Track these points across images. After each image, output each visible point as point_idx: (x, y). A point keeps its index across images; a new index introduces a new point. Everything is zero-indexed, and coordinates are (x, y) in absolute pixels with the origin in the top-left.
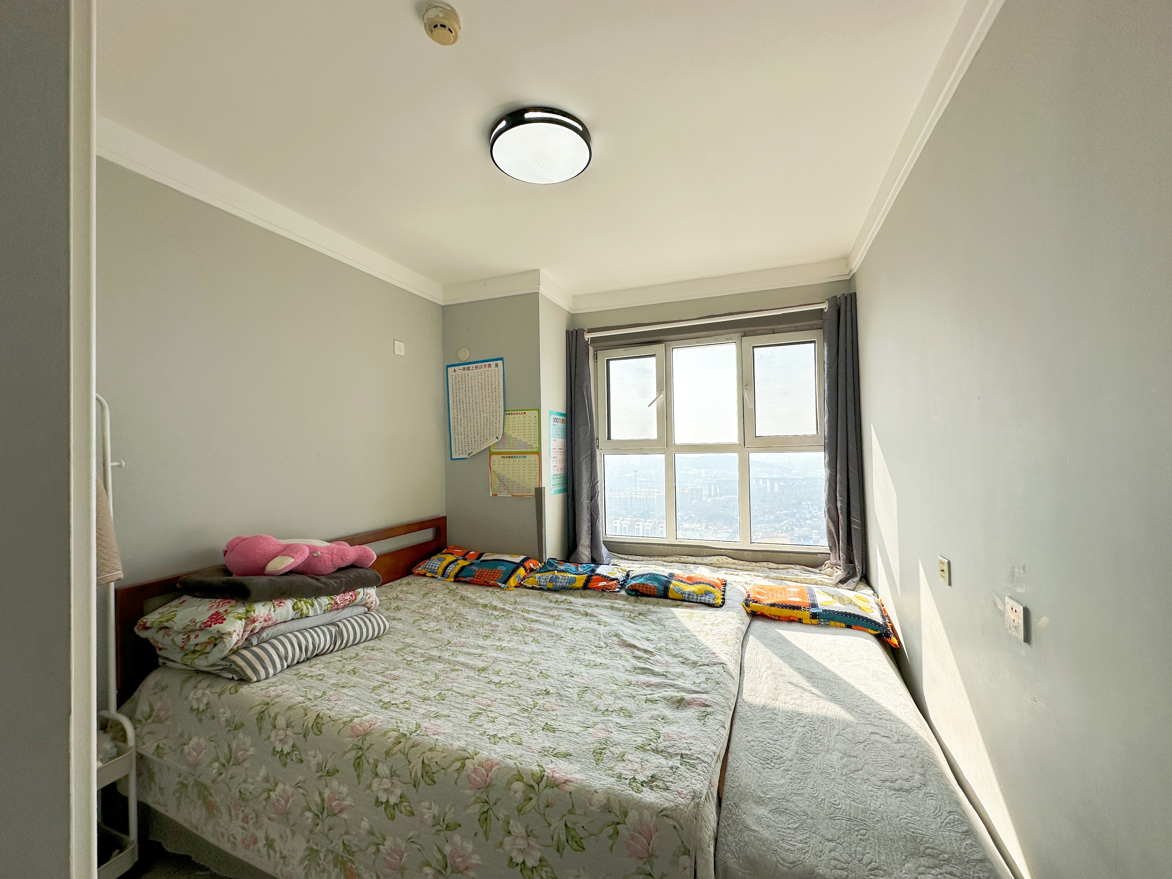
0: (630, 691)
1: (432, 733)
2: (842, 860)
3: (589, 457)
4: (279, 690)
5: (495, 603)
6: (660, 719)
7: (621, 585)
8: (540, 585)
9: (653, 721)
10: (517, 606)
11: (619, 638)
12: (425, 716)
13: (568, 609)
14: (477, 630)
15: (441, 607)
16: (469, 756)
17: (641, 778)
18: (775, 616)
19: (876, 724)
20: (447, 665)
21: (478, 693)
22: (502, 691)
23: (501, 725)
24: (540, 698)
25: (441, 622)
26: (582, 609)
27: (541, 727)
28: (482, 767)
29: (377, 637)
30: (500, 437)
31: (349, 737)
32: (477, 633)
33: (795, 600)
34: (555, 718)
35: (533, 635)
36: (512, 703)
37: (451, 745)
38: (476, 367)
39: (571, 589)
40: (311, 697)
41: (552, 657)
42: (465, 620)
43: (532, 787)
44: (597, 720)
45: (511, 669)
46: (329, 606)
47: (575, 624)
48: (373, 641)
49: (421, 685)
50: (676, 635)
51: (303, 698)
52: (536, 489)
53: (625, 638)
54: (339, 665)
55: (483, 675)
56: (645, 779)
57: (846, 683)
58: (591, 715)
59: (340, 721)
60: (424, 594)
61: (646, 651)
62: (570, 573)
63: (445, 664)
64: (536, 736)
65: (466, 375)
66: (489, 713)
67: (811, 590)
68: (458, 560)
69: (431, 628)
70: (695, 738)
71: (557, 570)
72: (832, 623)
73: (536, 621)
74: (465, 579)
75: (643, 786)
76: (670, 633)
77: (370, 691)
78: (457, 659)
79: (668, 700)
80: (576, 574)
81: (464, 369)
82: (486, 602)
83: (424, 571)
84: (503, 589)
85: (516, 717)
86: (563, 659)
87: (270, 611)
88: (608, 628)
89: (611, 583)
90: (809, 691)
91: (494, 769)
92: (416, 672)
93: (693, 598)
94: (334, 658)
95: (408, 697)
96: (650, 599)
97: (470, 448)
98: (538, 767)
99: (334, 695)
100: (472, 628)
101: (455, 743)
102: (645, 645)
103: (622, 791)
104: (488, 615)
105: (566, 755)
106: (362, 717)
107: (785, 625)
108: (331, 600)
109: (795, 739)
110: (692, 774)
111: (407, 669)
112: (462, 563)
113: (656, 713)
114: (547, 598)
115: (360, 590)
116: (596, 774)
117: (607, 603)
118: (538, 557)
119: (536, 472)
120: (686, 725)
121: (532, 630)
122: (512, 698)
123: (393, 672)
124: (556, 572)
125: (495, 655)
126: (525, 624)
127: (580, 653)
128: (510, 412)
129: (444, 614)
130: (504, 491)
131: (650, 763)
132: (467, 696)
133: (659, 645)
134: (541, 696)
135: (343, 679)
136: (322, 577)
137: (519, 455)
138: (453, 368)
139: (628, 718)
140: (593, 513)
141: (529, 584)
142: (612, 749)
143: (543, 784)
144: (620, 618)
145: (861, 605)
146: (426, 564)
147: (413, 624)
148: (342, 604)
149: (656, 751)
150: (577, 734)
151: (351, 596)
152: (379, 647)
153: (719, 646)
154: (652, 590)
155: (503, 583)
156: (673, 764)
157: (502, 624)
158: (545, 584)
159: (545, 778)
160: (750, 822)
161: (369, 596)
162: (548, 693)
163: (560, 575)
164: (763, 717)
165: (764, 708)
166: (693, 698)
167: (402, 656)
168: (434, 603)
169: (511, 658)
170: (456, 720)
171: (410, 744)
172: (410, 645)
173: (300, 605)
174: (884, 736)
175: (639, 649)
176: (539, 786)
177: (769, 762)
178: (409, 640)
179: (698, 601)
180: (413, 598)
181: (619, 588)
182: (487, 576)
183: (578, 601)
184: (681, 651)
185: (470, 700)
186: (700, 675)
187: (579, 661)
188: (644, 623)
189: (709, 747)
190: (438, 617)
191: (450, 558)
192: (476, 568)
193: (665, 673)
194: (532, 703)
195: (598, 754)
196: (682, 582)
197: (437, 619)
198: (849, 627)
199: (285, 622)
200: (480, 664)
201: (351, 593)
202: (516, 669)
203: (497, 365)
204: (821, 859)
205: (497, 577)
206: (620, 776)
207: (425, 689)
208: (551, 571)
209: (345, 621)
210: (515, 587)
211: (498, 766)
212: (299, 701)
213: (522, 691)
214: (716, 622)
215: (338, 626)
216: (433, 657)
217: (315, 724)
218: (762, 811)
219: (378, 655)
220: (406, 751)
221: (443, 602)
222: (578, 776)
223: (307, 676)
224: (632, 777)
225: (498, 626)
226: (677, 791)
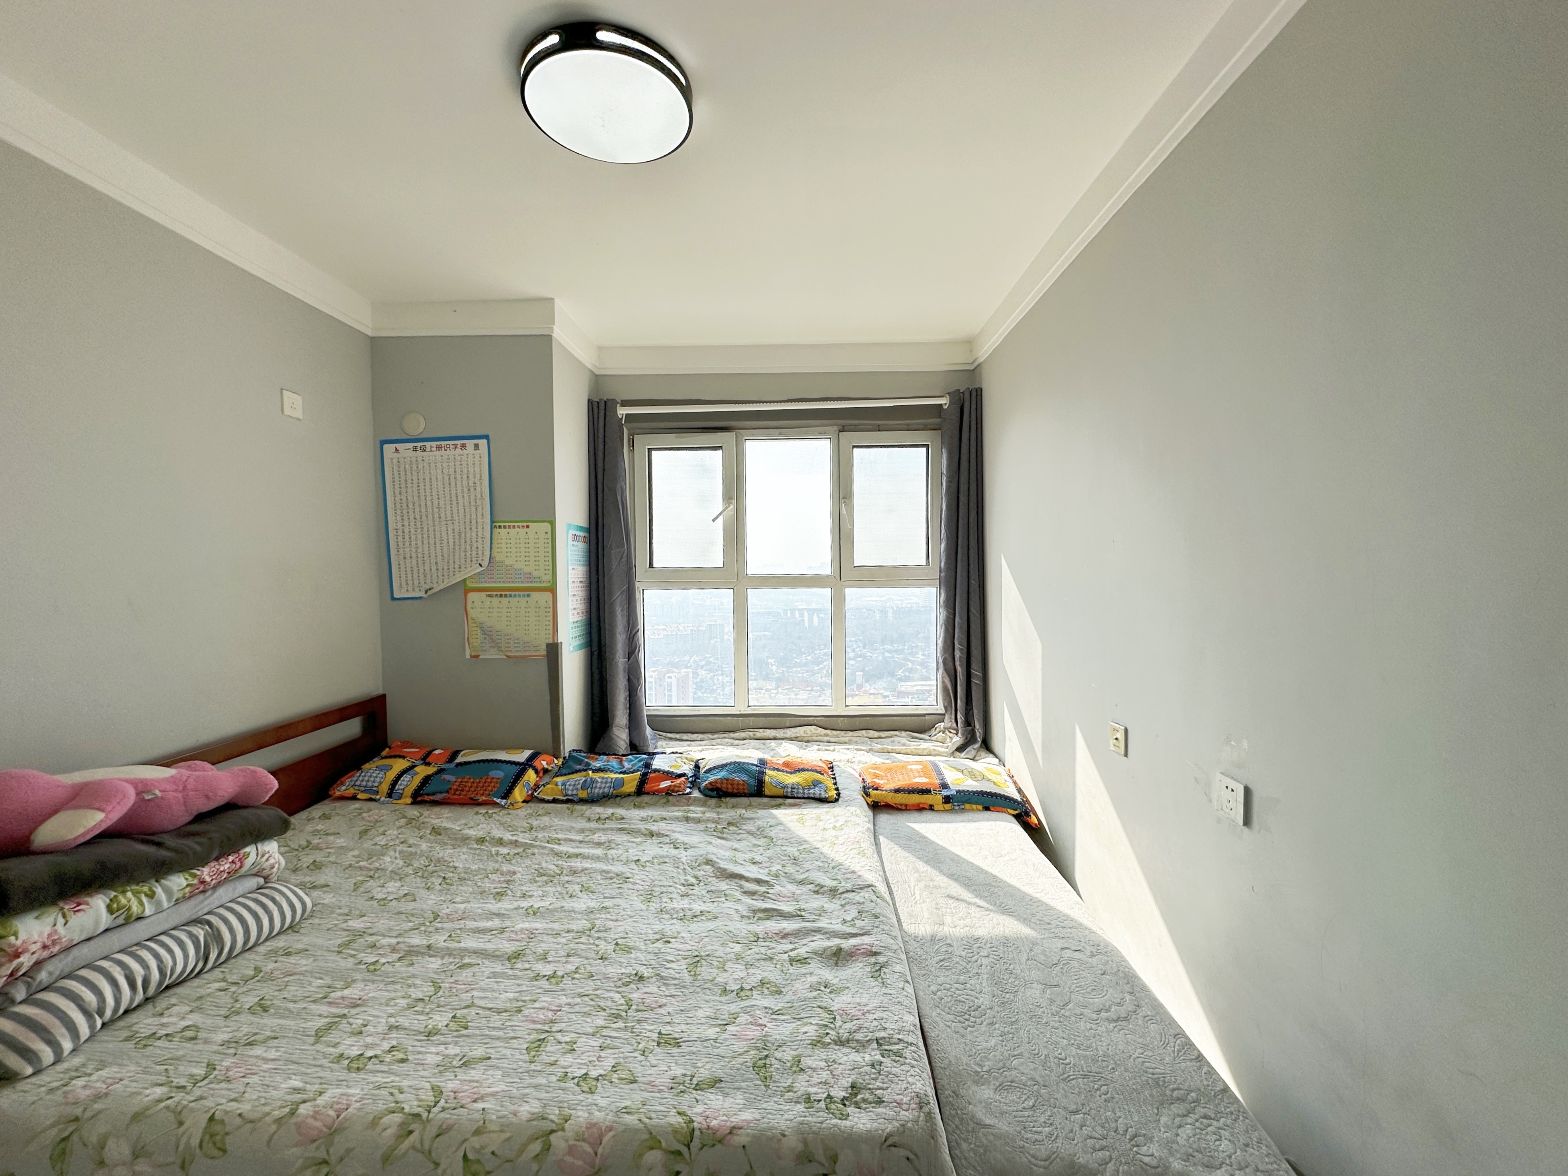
0: (763, 950)
1: (469, 1100)
2: (1097, 1136)
3: (625, 594)
4: (98, 1080)
5: (497, 833)
6: (823, 988)
7: (691, 782)
8: (567, 795)
9: (815, 993)
10: (536, 834)
11: (713, 866)
12: (444, 1067)
13: (620, 829)
14: (479, 884)
15: (400, 852)
16: (554, 1127)
17: (839, 1093)
18: (901, 805)
19: (1062, 935)
20: (447, 960)
21: (524, 1001)
22: (563, 990)
23: (587, 1054)
24: (632, 989)
25: (408, 879)
26: (642, 826)
27: (654, 1041)
28: (584, 1140)
29: (290, 927)
30: (485, 563)
31: (296, 1145)
32: (481, 890)
33: (921, 781)
34: (668, 1019)
35: (579, 880)
36: (589, 1008)
37: (515, 1115)
38: (439, 448)
39: (617, 796)
40: (182, 1082)
41: (624, 913)
42: (452, 870)
43: (679, 1153)
44: (734, 1008)
45: (565, 947)
46: (187, 890)
47: (641, 853)
48: (283, 937)
49: (410, 1007)
50: (793, 851)
51: (165, 1089)
52: (548, 645)
53: (723, 865)
54: (225, 999)
55: (517, 966)
56: (844, 1094)
57: (1010, 886)
58: (720, 1002)
59: (267, 1119)
60: (360, 833)
61: (759, 882)
62: (612, 771)
63: (442, 958)
64: (652, 1060)
65: (419, 459)
66: (559, 1036)
67: (935, 766)
68: (415, 766)
69: (392, 893)
70: (881, 1007)
71: (591, 769)
72: (967, 806)
73: (577, 856)
74: (432, 798)
75: (845, 1105)
76: (783, 848)
77: (312, 1039)
78: (462, 945)
79: (821, 955)
80: (621, 773)
81: (415, 449)
82: (481, 834)
83: (352, 791)
84: (503, 807)
85: (605, 1032)
86: (642, 914)
87: (55, 925)
88: (690, 852)
89: (679, 781)
90: (974, 904)
91: (605, 1139)
92: (394, 983)
93: (798, 793)
94: (210, 984)
95: (395, 1038)
96: (738, 799)
97: (428, 581)
98: (679, 1117)
99: (236, 1065)
100: (470, 883)
101: (521, 1109)
102: (752, 872)
103: (821, 1123)
104: (492, 856)
105: (715, 1083)
106: (315, 1100)
107: (915, 815)
108: (190, 879)
109: (985, 976)
110: (903, 1067)
111: (373, 981)
112: (423, 771)
113: (814, 979)
114: (582, 815)
115: (251, 849)
116: (770, 1105)
117: (677, 812)
118: (551, 750)
119: (548, 619)
120: (861, 991)
121: (575, 872)
122: (586, 999)
123: (346, 992)
124: (590, 772)
125: (526, 925)
126: (560, 862)
127: (664, 900)
128: (502, 524)
129: (409, 865)
130: (492, 650)
131: (840, 1064)
132: (506, 1011)
133: (774, 869)
134: (632, 986)
135: (245, 1025)
136: (164, 836)
137: (517, 593)
138: (393, 446)
139: (777, 996)
140: (631, 677)
141: (548, 795)
142: (778, 1055)
143: (696, 1143)
144: (702, 834)
145: (995, 780)
146: (355, 779)
147: (355, 890)
148: (214, 882)
149: (841, 1042)
150: (715, 1040)
151: (233, 862)
152: (300, 946)
153: (857, 860)
154: (741, 787)
155: (503, 798)
156: (871, 1058)
157: (520, 869)
158: (575, 792)
159: (697, 1133)
160: (980, 1113)
161: (267, 856)
162: (641, 978)
163: (597, 776)
164: (937, 952)
165: (933, 939)
166: (855, 946)
167: (353, 956)
168: (386, 847)
169: (556, 926)
170: (504, 1064)
171: (432, 1131)
172: (362, 934)
173: (123, 901)
174: (1076, 951)
175: (747, 880)
176: (689, 1149)
177: (967, 1017)
178: (356, 924)
179: (806, 796)
180: (340, 842)
181: (690, 788)
182: (473, 789)
183: (634, 815)
184: (807, 874)
185: (514, 1018)
186: (847, 907)
187: (667, 913)
188: (739, 838)
189: (905, 1018)
190: (400, 872)
191: (400, 765)
192: (452, 778)
193: (799, 913)
194: (622, 1001)
195: (761, 1067)
196: (778, 770)
197: (401, 877)
198: (987, 809)
199: (89, 939)
200: (509, 947)
201: (231, 858)
202: (572, 946)
203: (477, 447)
204: (1075, 1142)
205: (490, 788)
206: (808, 1099)
207: (422, 1013)
208: (580, 771)
209: (222, 911)
210: (524, 802)
211: (611, 1134)
212: (156, 1096)
213: (598, 983)
214: (838, 825)
215: (209, 923)
216: (416, 949)
217: (207, 1137)
218: (986, 1093)
219: (304, 963)
220: (427, 1146)
221: (402, 843)
222: (747, 1116)
223: (158, 1035)
224: (825, 1095)
225: (514, 873)
226: (895, 1101)
